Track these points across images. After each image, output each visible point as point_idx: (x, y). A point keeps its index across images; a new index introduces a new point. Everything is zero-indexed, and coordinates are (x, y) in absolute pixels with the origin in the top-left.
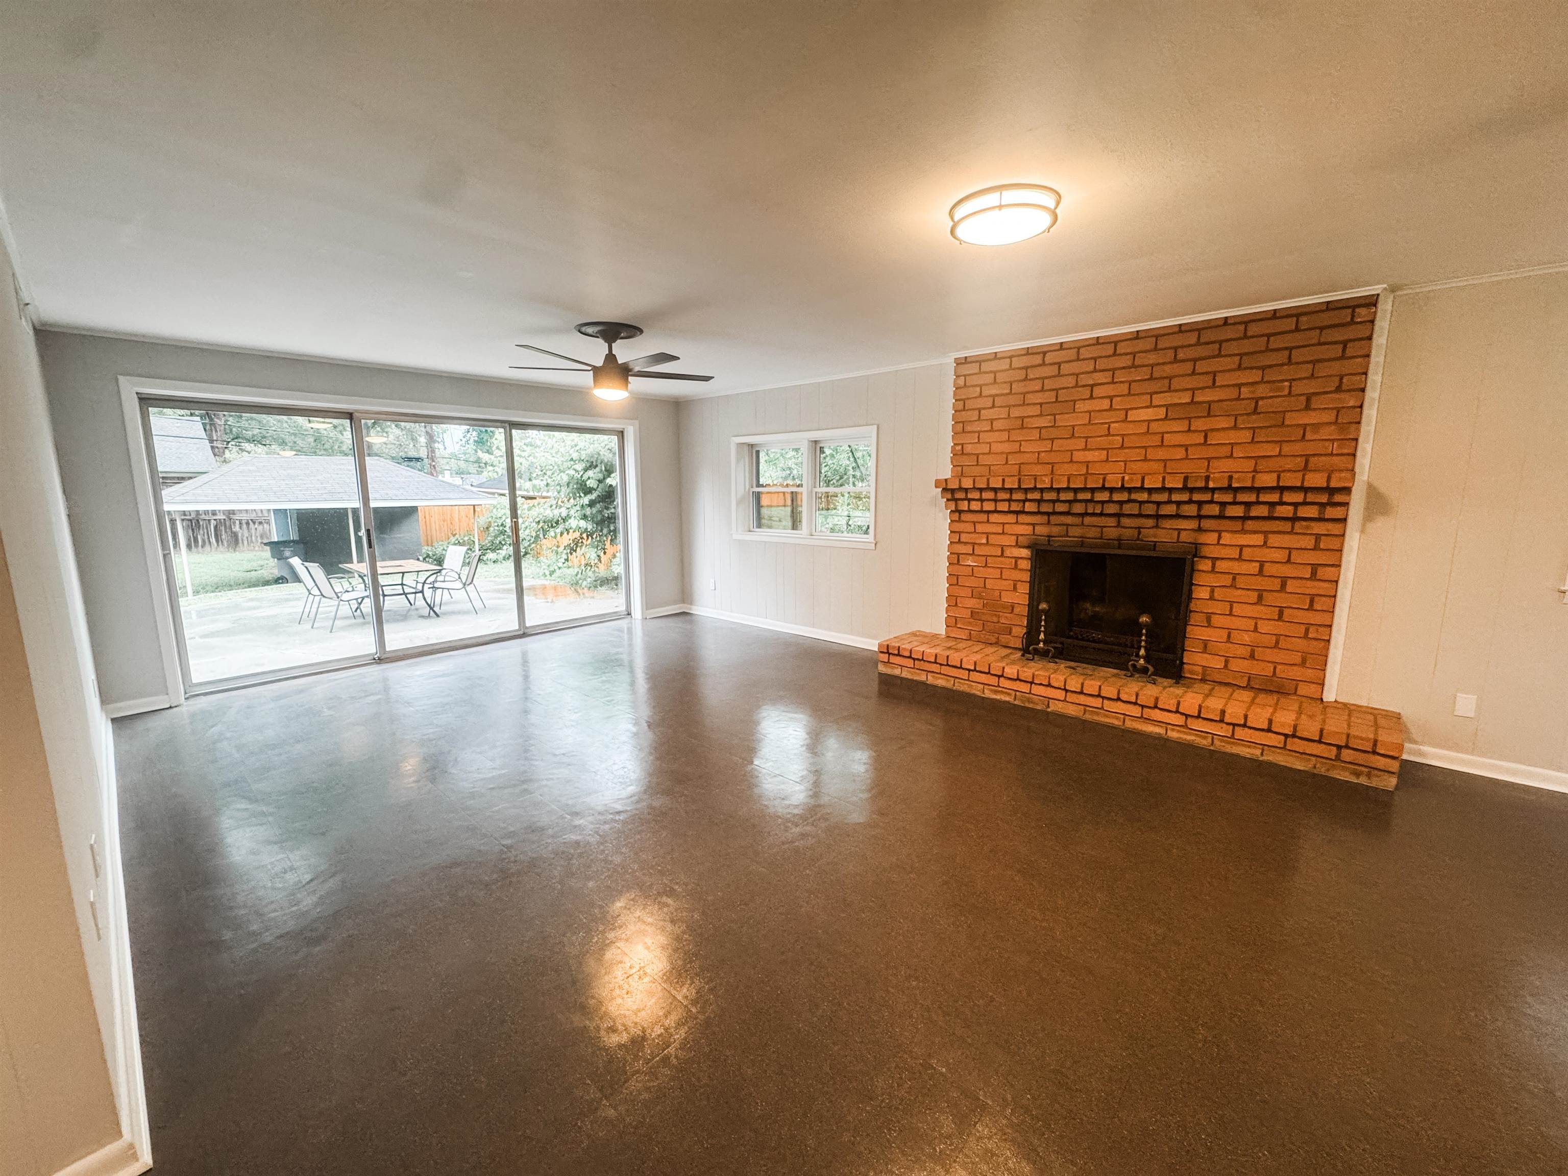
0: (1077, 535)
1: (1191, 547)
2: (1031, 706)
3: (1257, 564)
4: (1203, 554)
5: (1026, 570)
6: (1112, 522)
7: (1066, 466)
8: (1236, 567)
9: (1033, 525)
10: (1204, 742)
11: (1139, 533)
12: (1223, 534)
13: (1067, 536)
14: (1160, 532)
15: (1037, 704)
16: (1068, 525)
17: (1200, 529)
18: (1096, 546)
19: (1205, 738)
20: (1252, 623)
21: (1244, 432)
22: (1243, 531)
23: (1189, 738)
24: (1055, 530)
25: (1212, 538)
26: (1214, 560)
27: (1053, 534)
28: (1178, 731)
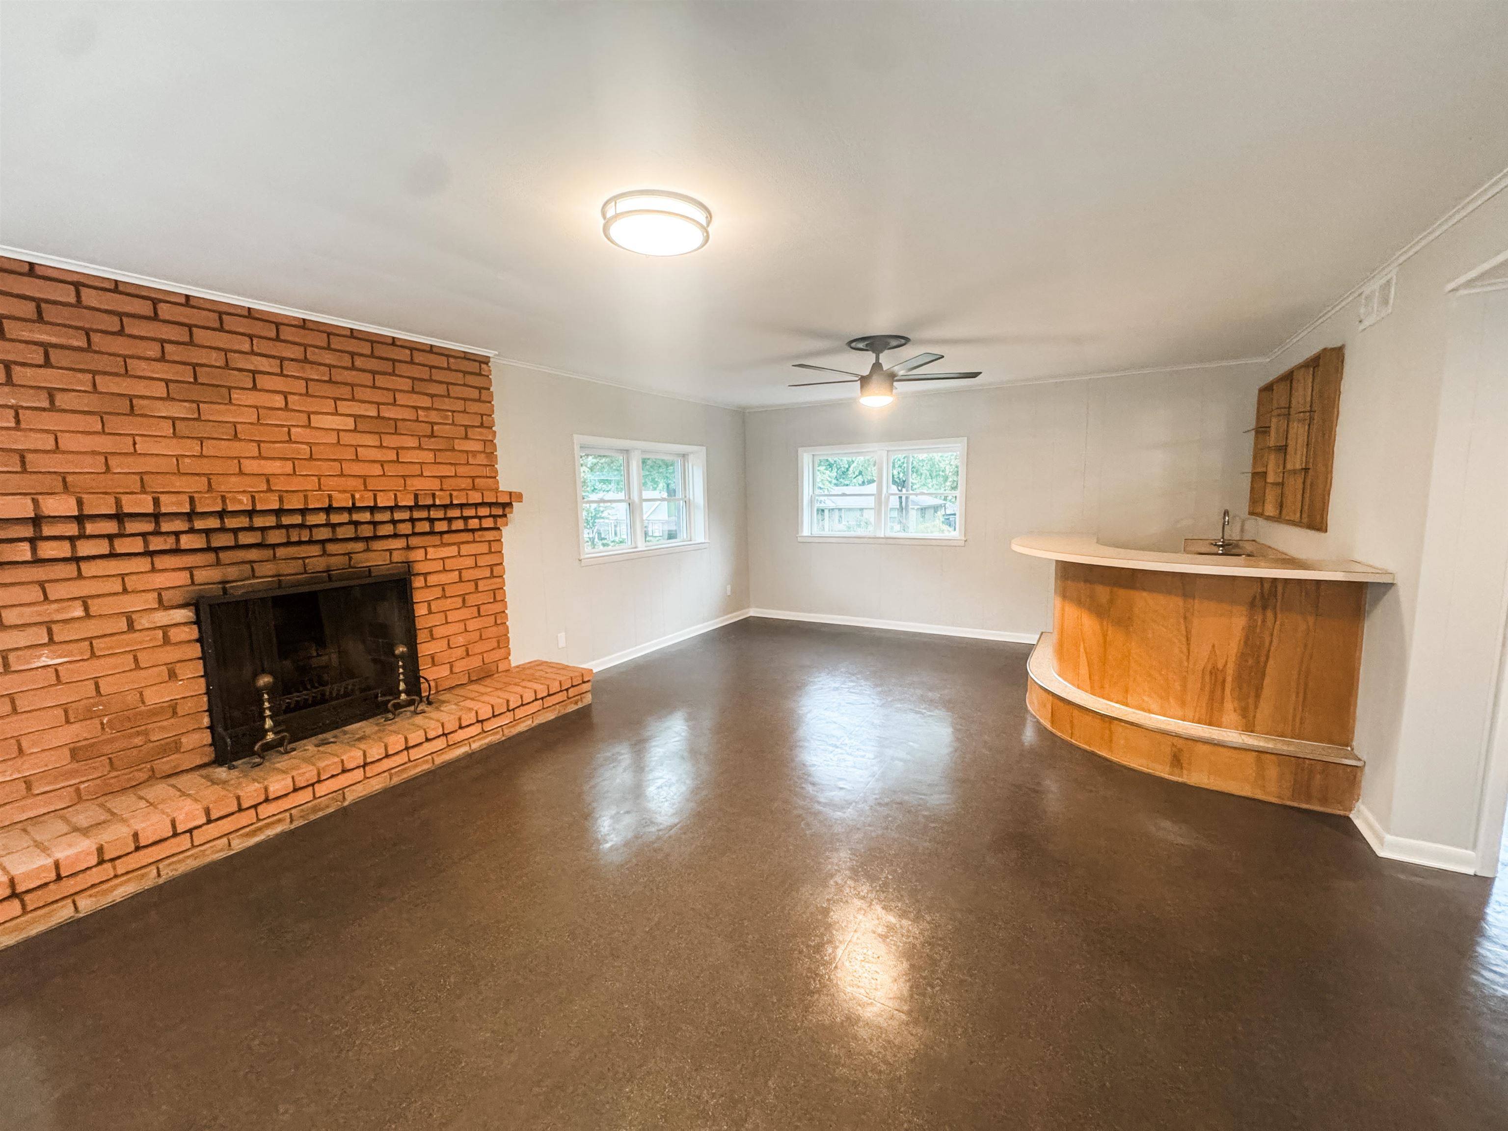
0: (271, 573)
1: (404, 566)
2: (321, 814)
3: (457, 573)
4: (415, 572)
5: (189, 641)
6: (315, 550)
7: (233, 479)
8: (444, 578)
9: (190, 569)
10: (498, 737)
11: (350, 559)
12: (429, 549)
13: (254, 577)
14: (371, 555)
15: (327, 807)
16: (251, 562)
17: (408, 548)
18: (299, 584)
19: (497, 733)
20: (462, 625)
21: (426, 452)
22: (443, 545)
23: (487, 741)
24: (232, 572)
25: (419, 555)
26: (425, 575)
27: (230, 579)
28: (479, 739)
